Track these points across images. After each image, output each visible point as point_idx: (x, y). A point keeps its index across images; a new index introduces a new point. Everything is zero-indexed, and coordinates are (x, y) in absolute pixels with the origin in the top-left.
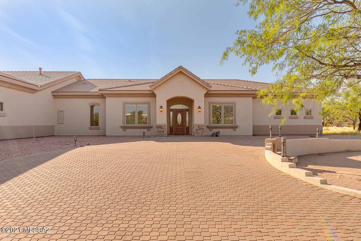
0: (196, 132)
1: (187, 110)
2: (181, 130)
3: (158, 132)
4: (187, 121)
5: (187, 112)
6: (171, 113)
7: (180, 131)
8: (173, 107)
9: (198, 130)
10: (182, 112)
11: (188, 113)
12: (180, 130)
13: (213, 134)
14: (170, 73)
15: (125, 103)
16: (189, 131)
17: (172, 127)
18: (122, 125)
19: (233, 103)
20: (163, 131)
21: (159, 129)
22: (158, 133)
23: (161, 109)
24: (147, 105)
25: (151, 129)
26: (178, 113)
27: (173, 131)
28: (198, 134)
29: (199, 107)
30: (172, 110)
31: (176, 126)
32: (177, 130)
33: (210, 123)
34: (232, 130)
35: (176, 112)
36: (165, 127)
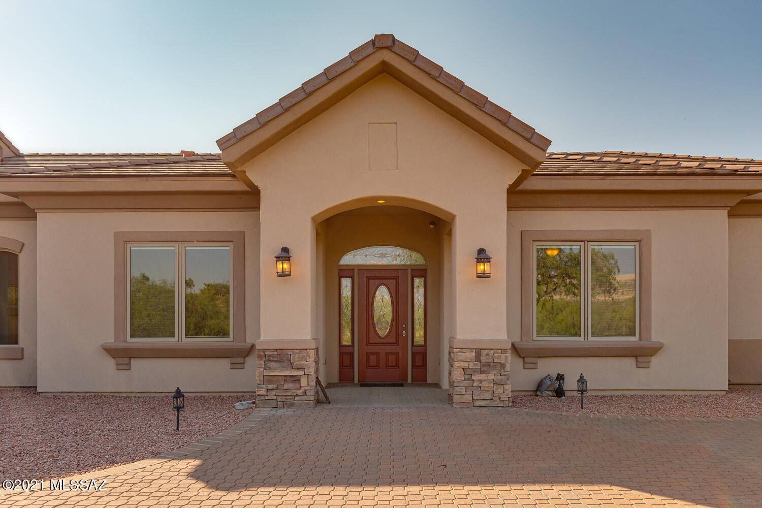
0: (466, 383)
1: (419, 272)
2: (392, 358)
3: (270, 382)
4: (416, 322)
5: (418, 281)
6: (346, 283)
7: (387, 365)
8: (351, 259)
9: (475, 371)
10: (396, 278)
11: (422, 283)
12: (387, 361)
13: (540, 385)
14: (327, 71)
15: (123, 241)
16: (424, 365)
17: (350, 349)
18: (113, 341)
19: (638, 238)
20: (296, 380)
21: (273, 365)
22: (270, 387)
23: (280, 266)
24: (227, 248)
25: (247, 359)
26: (378, 286)
27: (352, 366)
28: (476, 392)
29: (481, 251)
30: (347, 271)
31: (369, 343)
32: (373, 358)
33: (524, 329)
34: (630, 362)
35: (369, 279)
36: (303, 358)
